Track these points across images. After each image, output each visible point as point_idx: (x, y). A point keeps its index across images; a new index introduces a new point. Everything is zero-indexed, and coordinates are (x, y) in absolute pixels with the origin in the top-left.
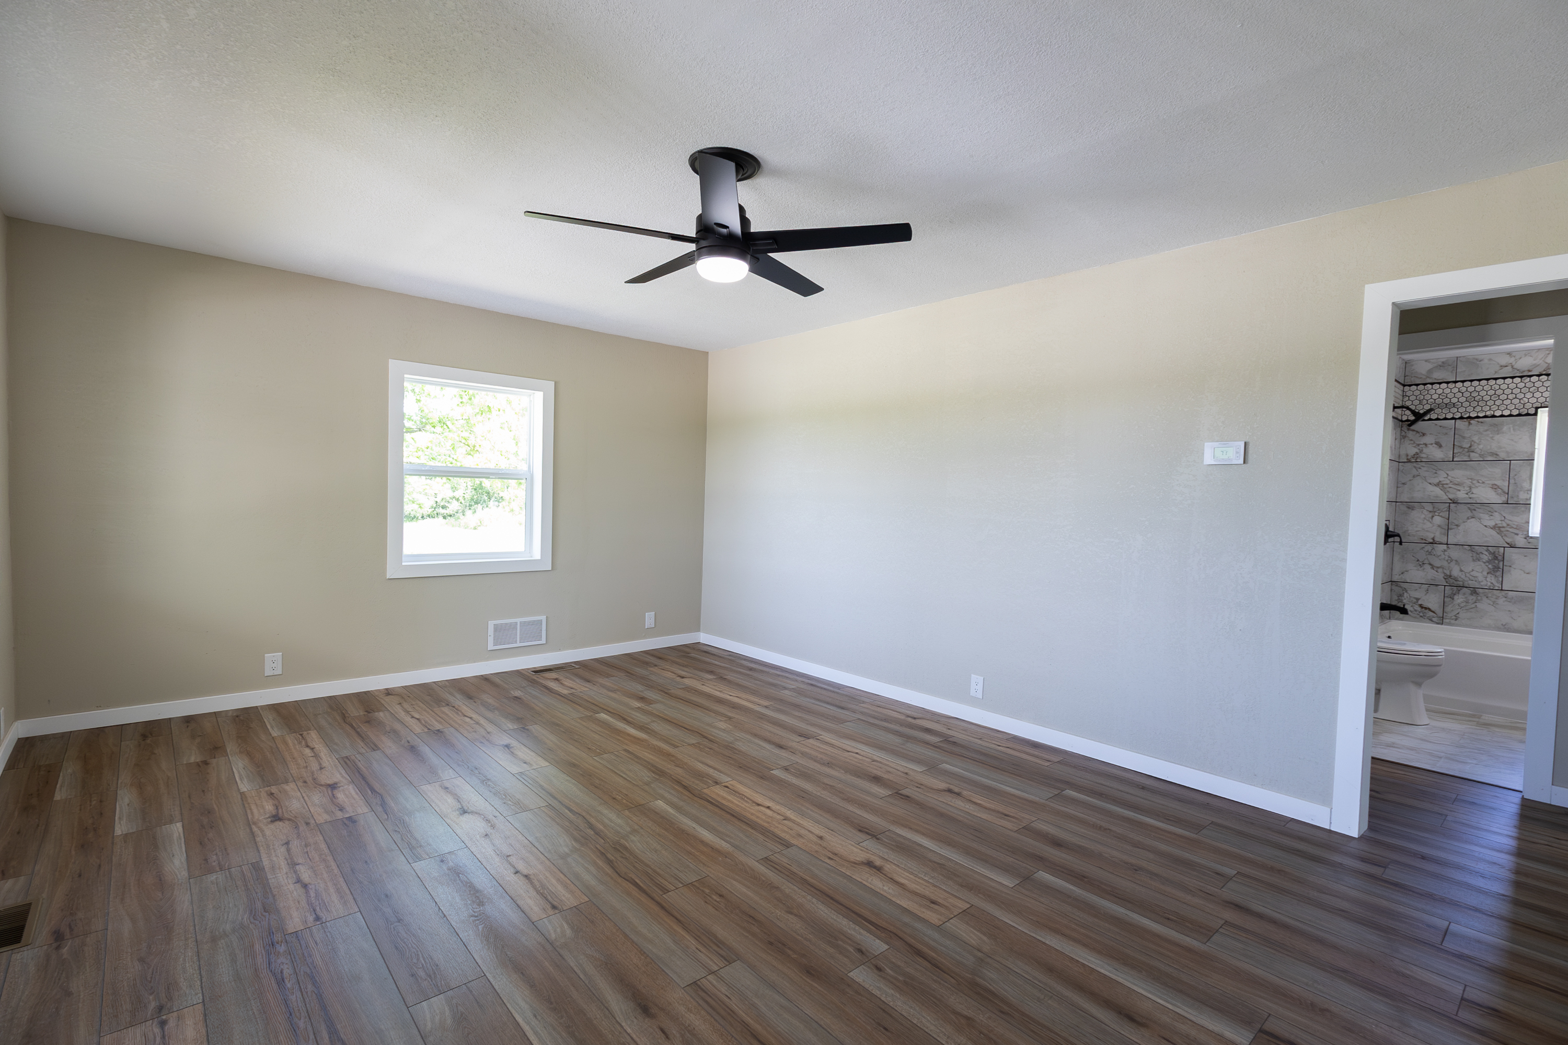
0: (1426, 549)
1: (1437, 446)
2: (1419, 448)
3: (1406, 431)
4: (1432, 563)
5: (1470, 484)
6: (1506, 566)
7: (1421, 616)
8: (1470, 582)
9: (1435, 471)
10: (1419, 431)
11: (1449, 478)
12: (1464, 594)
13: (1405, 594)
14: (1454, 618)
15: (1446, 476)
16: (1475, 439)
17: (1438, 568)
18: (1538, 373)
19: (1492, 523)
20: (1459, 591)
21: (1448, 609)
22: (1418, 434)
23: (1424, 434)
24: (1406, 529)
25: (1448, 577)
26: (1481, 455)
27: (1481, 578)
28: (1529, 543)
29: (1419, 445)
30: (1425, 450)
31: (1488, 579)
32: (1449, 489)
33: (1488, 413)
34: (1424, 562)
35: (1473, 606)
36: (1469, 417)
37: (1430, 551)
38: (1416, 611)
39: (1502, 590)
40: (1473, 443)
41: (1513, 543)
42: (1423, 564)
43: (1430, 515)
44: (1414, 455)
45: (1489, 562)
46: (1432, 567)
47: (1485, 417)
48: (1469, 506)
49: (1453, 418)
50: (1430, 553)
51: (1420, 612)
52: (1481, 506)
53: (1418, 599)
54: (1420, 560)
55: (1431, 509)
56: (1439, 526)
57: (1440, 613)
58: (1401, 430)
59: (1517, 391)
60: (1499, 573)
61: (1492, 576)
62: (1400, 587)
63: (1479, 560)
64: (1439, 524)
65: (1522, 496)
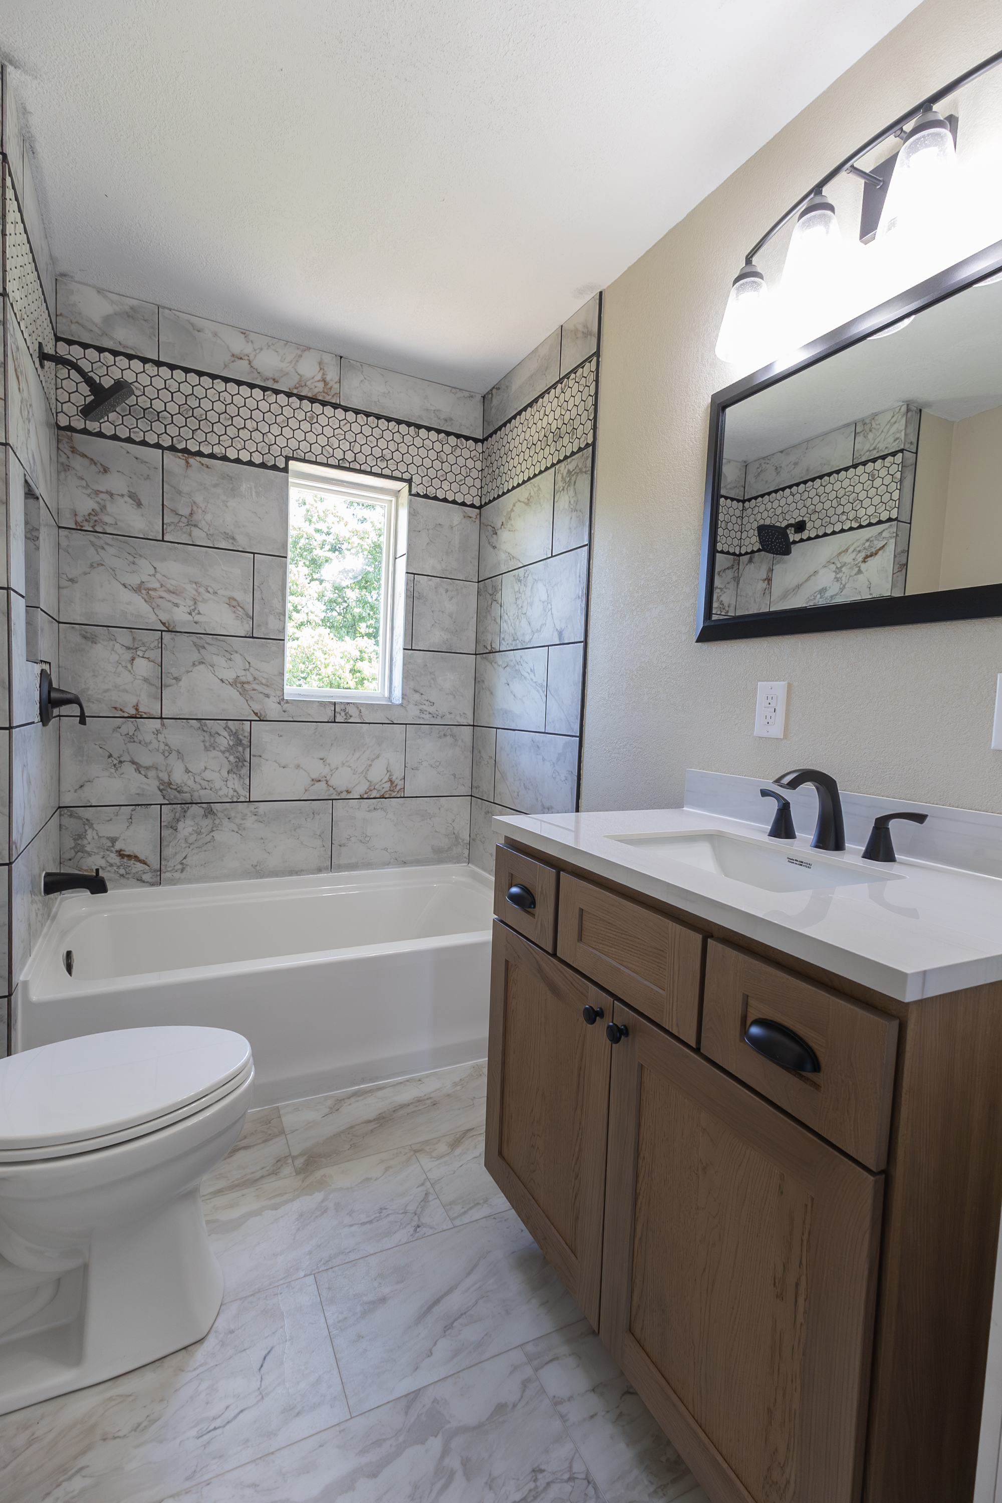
0: (124, 730)
1: (133, 502)
2: (98, 499)
3: (69, 454)
4: (136, 760)
5: (195, 593)
6: (254, 756)
7: (122, 875)
8: (202, 792)
9: (131, 558)
10: (95, 459)
11: (158, 576)
12: (194, 817)
13: (89, 832)
14: (180, 867)
15: (152, 571)
16: (199, 499)
17: (147, 768)
18: (287, 390)
19: (230, 675)
20: (185, 812)
21: (168, 852)
22: (93, 466)
23: (106, 470)
24: (83, 686)
25: (166, 786)
26: (209, 536)
27: (218, 784)
28: (284, 711)
29: (97, 493)
30: (110, 508)
31: (230, 784)
32: (160, 601)
33: (217, 450)
34: (122, 759)
35: (209, 838)
36: (185, 451)
37: (131, 734)
38: (111, 865)
39: (250, 801)
40: (195, 508)
41: (263, 714)
42: (121, 762)
43: (128, 655)
44: (90, 514)
45: (230, 749)
46: (138, 767)
47: (212, 456)
48: (194, 638)
49: (157, 446)
50: (131, 738)
51: (118, 867)
52: (212, 638)
53: (113, 840)
54: (115, 755)
55: (128, 643)
56: (146, 680)
57: (154, 861)
58: (58, 448)
59: (258, 415)
60: (245, 771)
61: (235, 775)
62: (80, 818)
63: (214, 749)
64: (145, 675)
65: (273, 623)
